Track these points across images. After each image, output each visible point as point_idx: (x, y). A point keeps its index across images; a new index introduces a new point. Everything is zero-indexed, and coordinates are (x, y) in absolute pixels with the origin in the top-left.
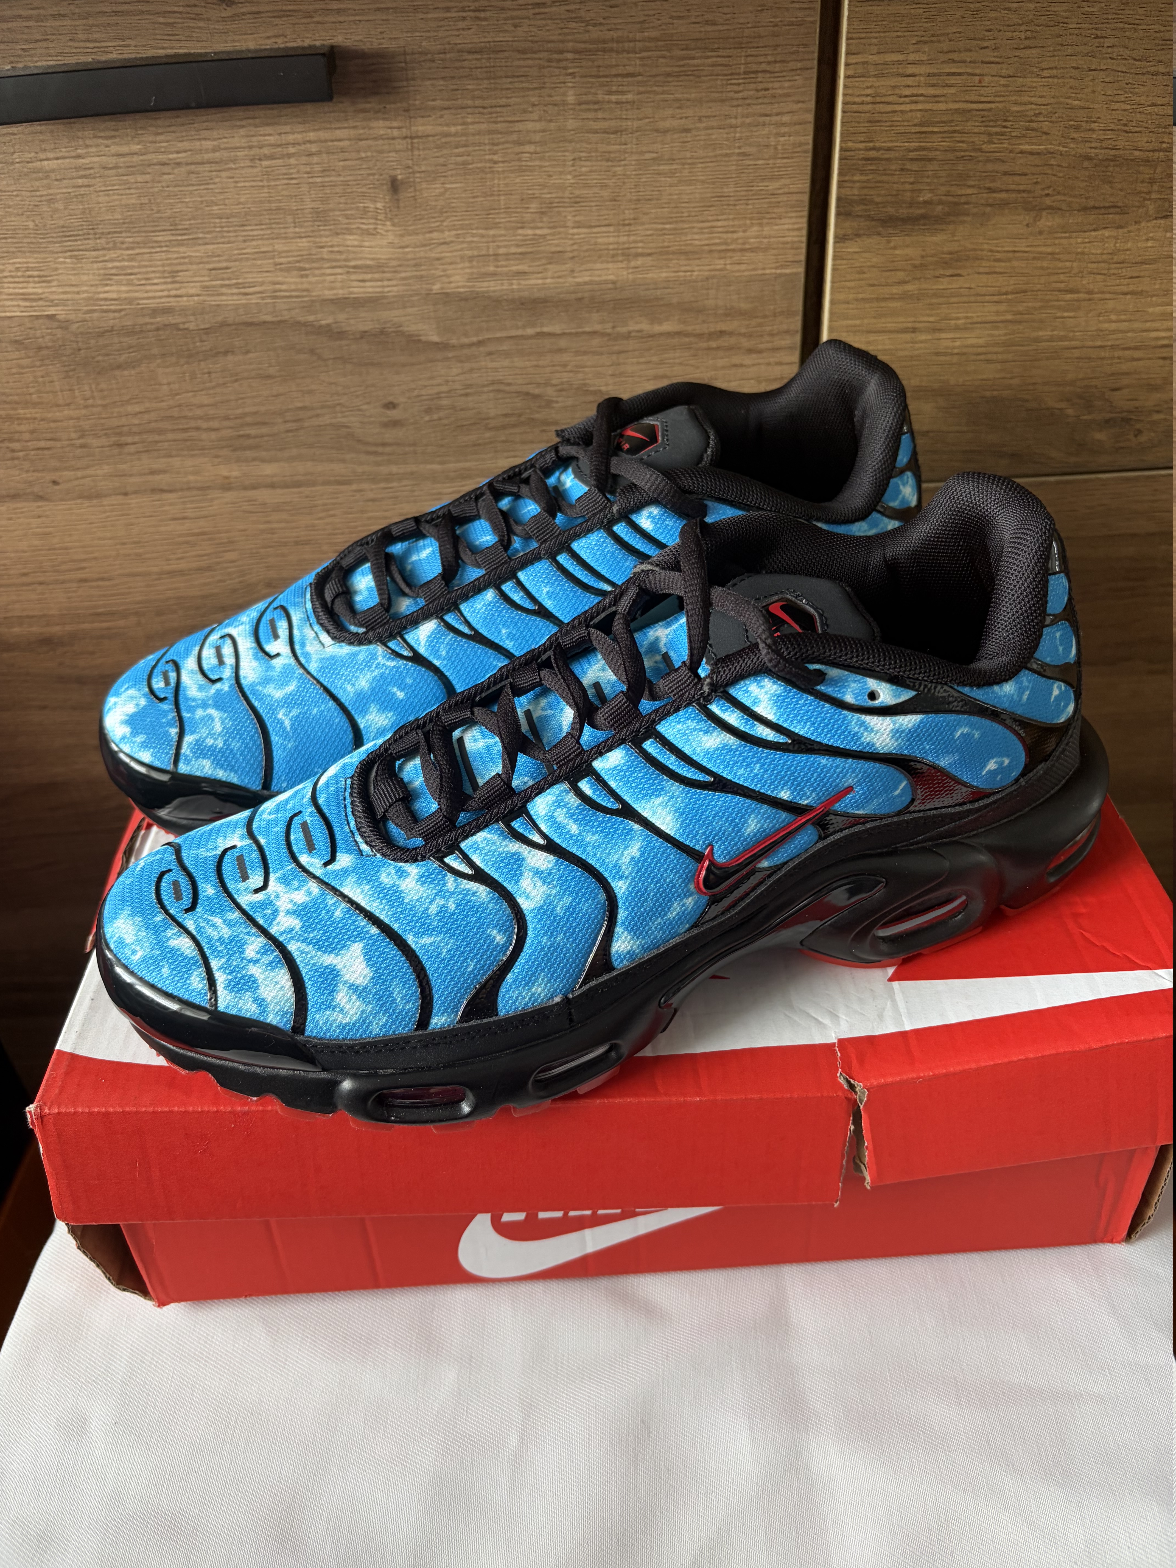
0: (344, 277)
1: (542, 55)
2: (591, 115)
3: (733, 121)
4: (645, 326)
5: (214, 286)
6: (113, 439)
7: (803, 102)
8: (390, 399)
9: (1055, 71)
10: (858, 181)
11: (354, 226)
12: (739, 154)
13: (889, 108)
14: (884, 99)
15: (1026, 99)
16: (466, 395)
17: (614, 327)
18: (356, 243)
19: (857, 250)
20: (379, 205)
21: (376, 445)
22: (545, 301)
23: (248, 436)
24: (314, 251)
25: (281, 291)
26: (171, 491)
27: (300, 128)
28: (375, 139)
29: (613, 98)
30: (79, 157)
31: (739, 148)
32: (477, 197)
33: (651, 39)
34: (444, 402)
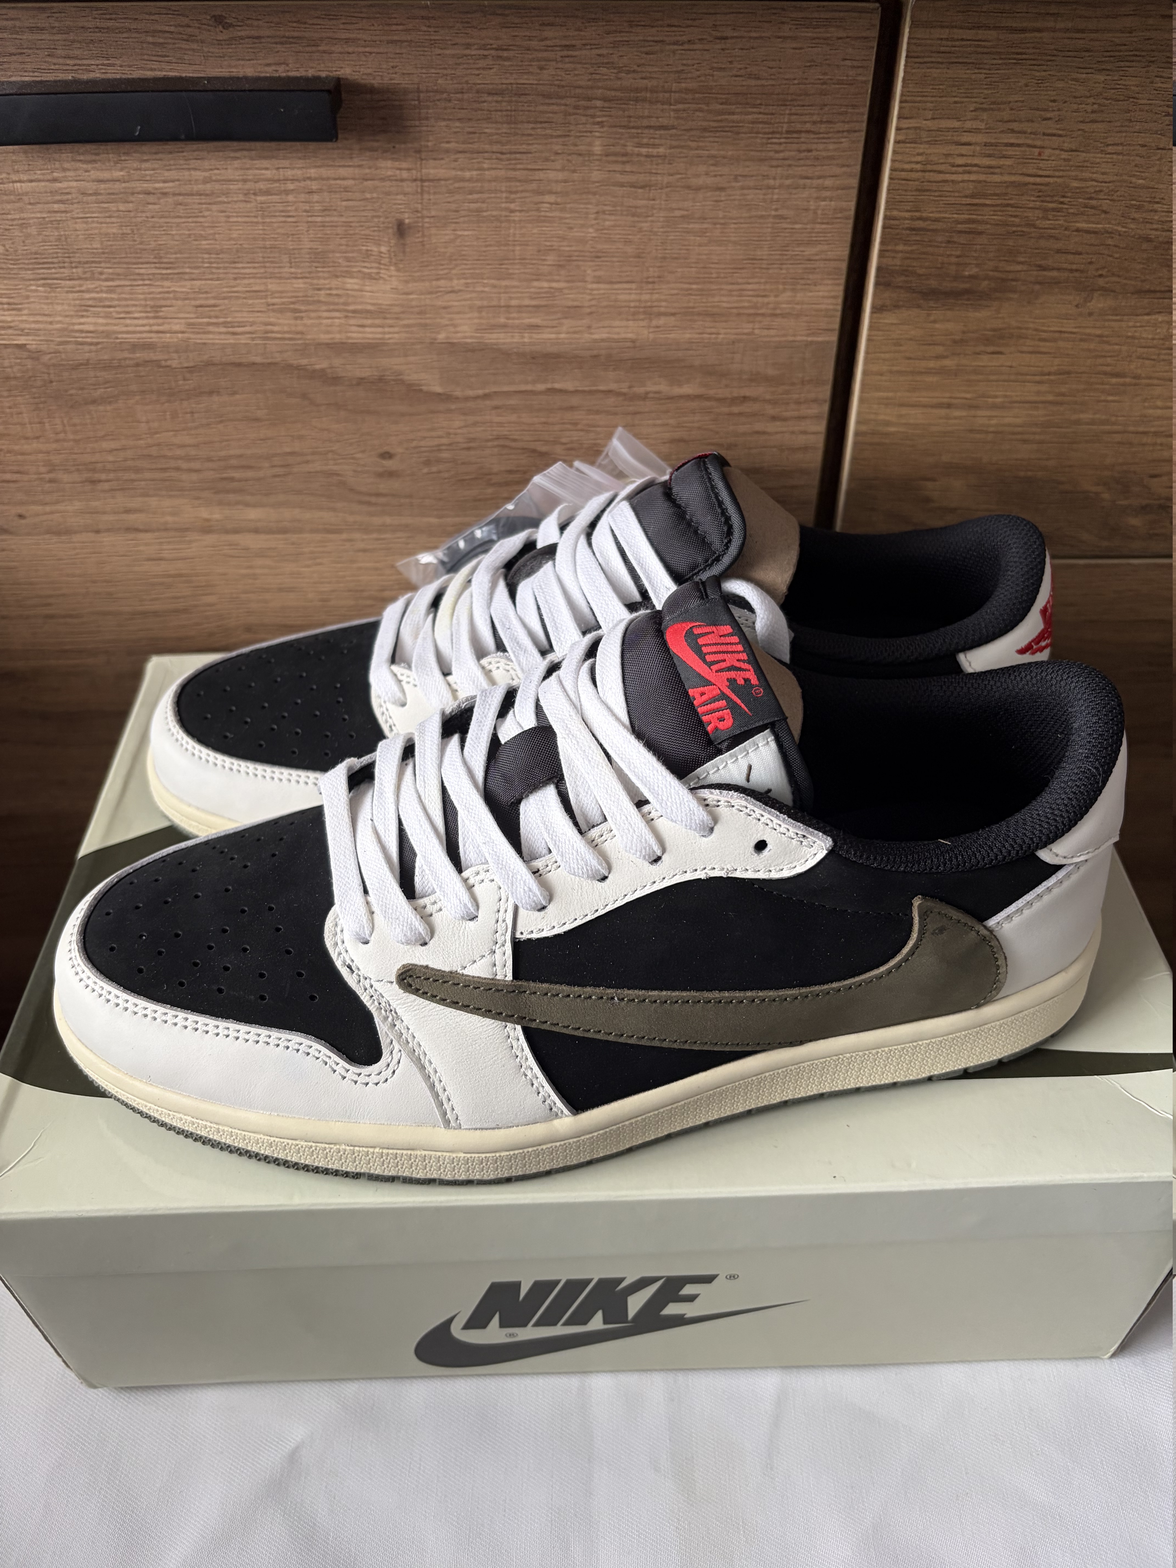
0: (343, 321)
1: (569, 101)
2: (618, 167)
3: (771, 182)
4: (663, 387)
5: (200, 324)
6: (86, 475)
7: (848, 166)
8: (386, 449)
9: (1120, 148)
10: (902, 252)
11: (355, 270)
12: (775, 217)
13: (941, 177)
14: (935, 167)
15: (1087, 175)
16: (469, 449)
17: (630, 387)
18: (356, 287)
19: (895, 322)
20: (383, 249)
21: (370, 495)
22: (557, 356)
23: (232, 479)
24: (310, 293)
25: (272, 332)
26: (146, 531)
27: (300, 163)
28: (382, 179)
29: (644, 151)
30: (55, 180)
31: (776, 210)
32: (490, 246)
33: (687, 91)
34: (445, 455)
